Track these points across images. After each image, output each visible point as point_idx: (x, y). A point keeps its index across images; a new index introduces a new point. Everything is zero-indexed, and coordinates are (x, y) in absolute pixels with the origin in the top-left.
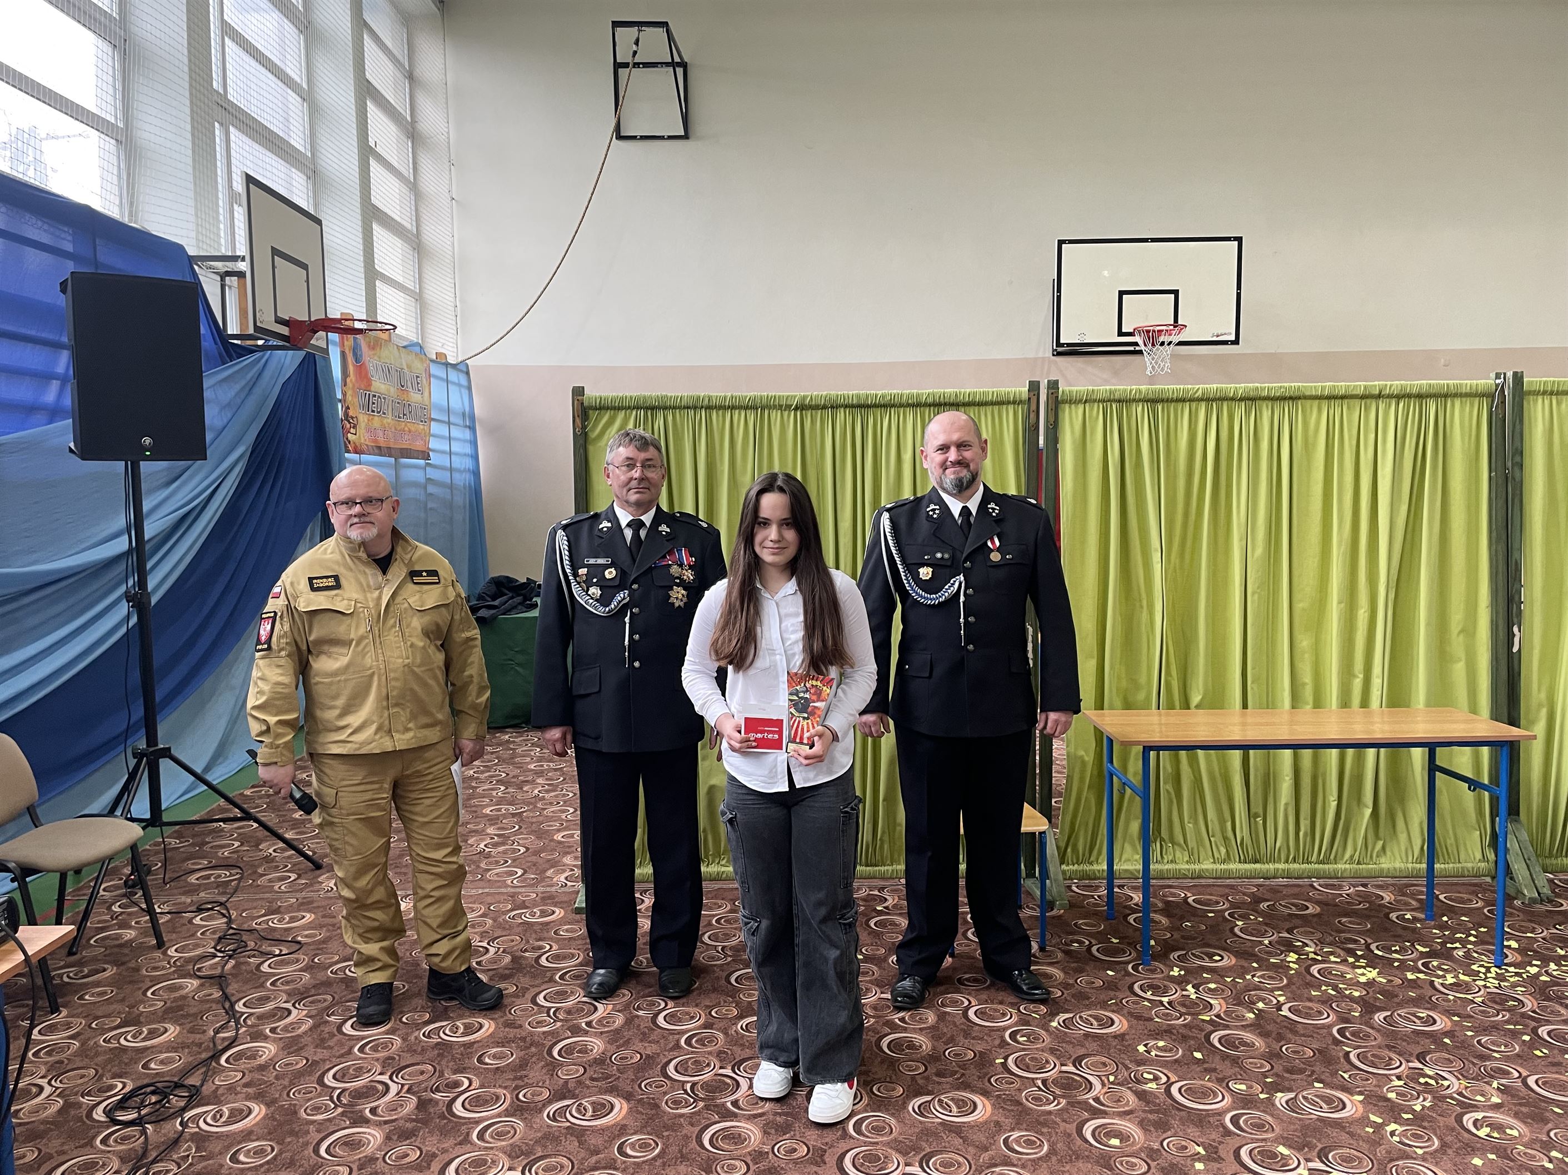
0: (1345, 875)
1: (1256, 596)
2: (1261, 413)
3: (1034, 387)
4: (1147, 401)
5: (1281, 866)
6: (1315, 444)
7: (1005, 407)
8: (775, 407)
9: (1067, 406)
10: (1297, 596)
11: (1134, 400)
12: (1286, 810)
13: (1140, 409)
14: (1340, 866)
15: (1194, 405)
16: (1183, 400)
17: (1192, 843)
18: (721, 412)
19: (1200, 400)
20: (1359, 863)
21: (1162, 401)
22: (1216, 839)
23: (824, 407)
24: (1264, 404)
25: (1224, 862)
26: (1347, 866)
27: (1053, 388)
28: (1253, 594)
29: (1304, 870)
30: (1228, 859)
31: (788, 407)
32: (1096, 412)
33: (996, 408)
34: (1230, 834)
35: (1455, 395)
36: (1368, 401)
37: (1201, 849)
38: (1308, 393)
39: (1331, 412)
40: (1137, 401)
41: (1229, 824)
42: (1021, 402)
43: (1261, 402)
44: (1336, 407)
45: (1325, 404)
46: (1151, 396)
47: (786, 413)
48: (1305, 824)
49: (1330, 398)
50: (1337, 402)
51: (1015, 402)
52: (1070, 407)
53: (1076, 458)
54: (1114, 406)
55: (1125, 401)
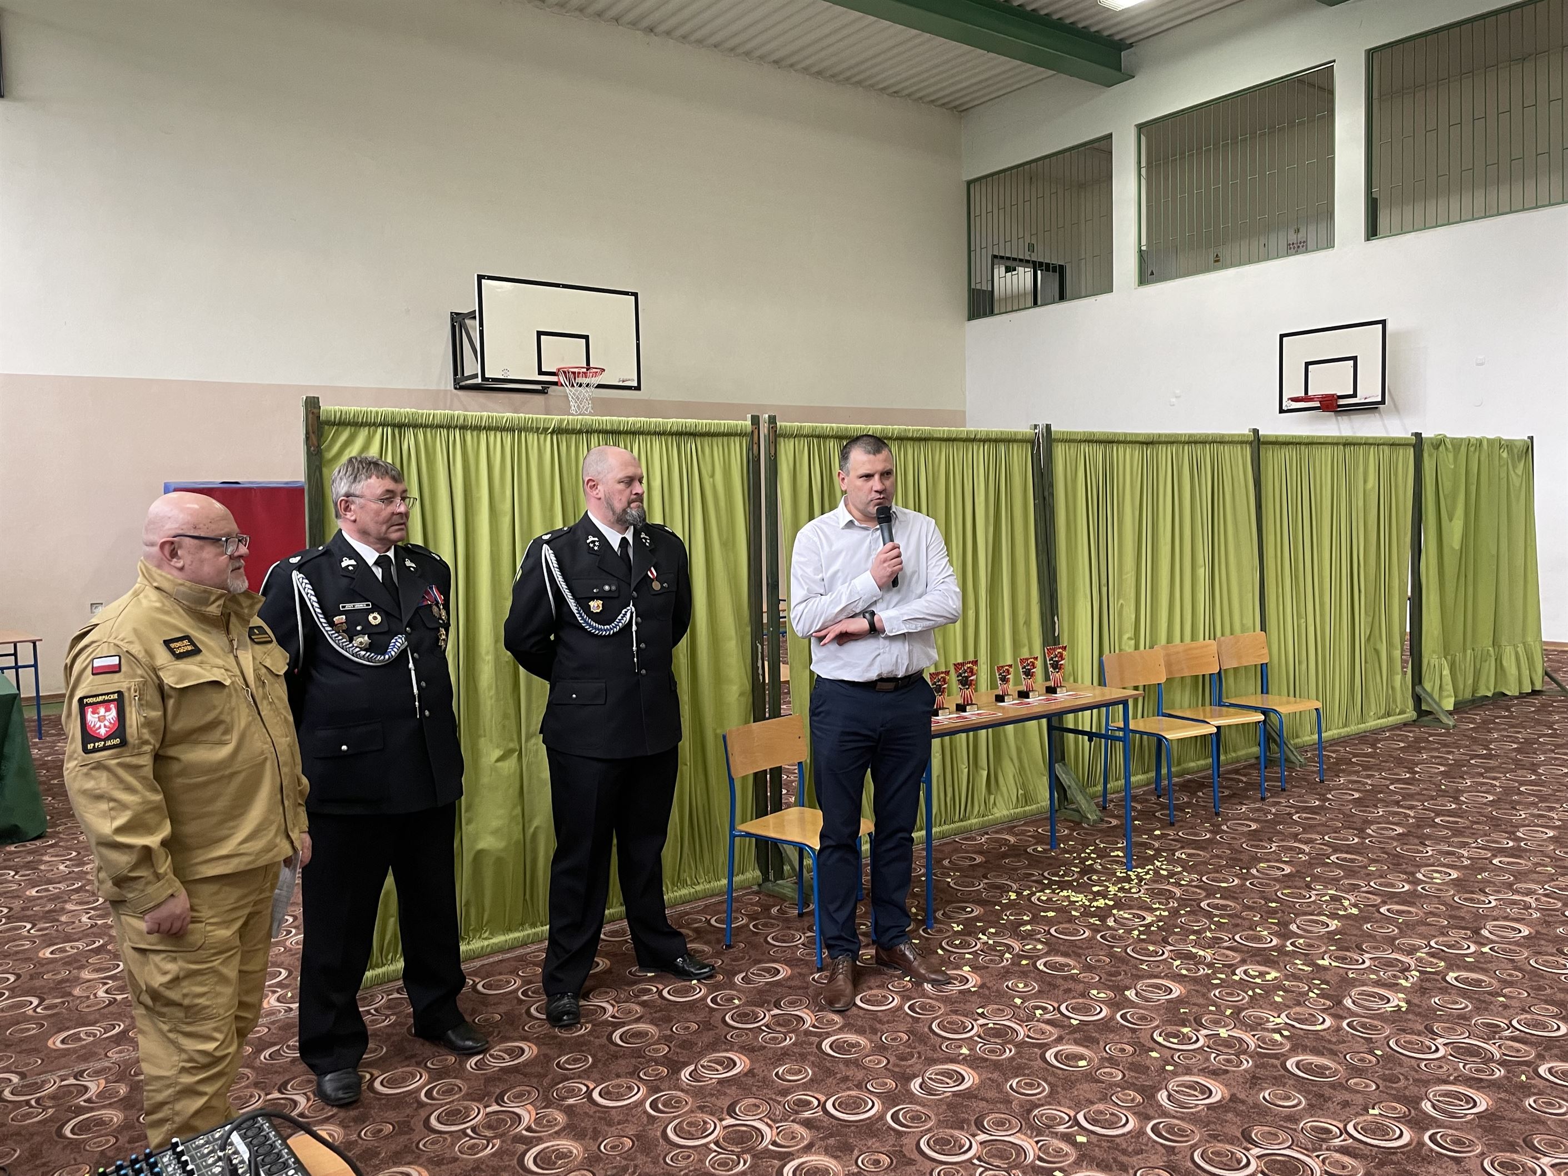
2: (908, 451)
7: (733, 438)
8: (531, 429)
9: (782, 439)
11: (828, 437)
18: (476, 433)
23: (580, 432)
24: (910, 443)
27: (771, 423)
31: (545, 430)
33: (725, 439)
39: (947, 452)
40: (832, 437)
42: (745, 435)
43: (907, 442)
44: (950, 448)
45: (944, 445)
46: (839, 434)
47: (543, 436)
50: (951, 443)
51: (741, 435)
52: (785, 441)
53: (791, 486)
54: (815, 441)
55: (822, 436)
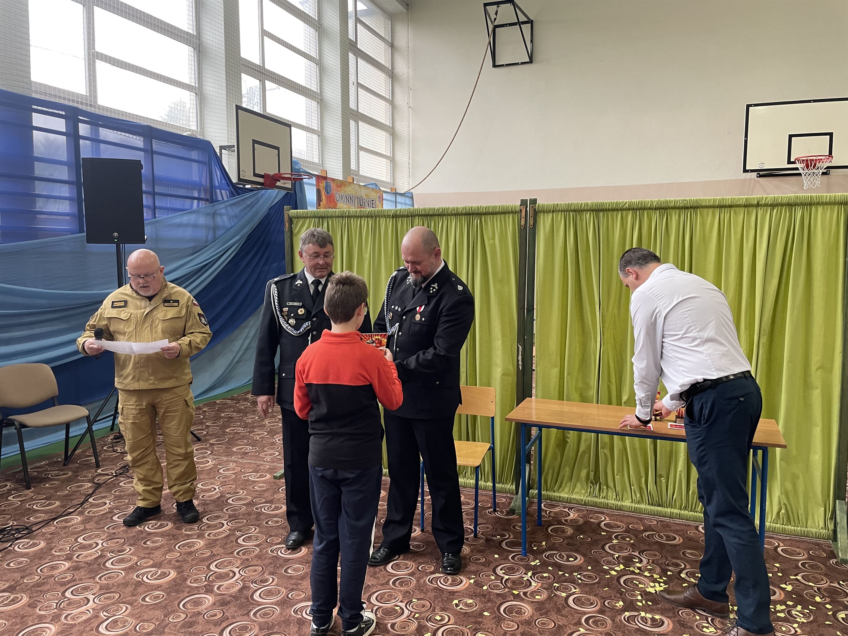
4: (593, 211)
5: (676, 511)
6: (709, 239)
8: (382, 216)
9: (542, 214)
11: (584, 210)
12: (680, 475)
13: (588, 216)
15: (624, 213)
16: (617, 210)
17: (619, 488)
18: (355, 219)
19: (629, 209)
21: (603, 210)
22: (635, 487)
23: (407, 216)
24: (673, 212)
25: (638, 503)
30: (641, 501)
31: (389, 216)
32: (560, 217)
33: (503, 216)
34: (644, 486)
35: (818, 204)
36: (751, 209)
37: (625, 493)
38: (704, 204)
40: (587, 210)
41: (643, 480)
42: (516, 212)
43: (671, 210)
44: (725, 214)
45: (717, 211)
46: (594, 207)
47: (388, 220)
49: (720, 207)
50: (726, 209)
51: (513, 212)
52: (544, 215)
53: (546, 245)
54: (571, 214)
55: (579, 211)
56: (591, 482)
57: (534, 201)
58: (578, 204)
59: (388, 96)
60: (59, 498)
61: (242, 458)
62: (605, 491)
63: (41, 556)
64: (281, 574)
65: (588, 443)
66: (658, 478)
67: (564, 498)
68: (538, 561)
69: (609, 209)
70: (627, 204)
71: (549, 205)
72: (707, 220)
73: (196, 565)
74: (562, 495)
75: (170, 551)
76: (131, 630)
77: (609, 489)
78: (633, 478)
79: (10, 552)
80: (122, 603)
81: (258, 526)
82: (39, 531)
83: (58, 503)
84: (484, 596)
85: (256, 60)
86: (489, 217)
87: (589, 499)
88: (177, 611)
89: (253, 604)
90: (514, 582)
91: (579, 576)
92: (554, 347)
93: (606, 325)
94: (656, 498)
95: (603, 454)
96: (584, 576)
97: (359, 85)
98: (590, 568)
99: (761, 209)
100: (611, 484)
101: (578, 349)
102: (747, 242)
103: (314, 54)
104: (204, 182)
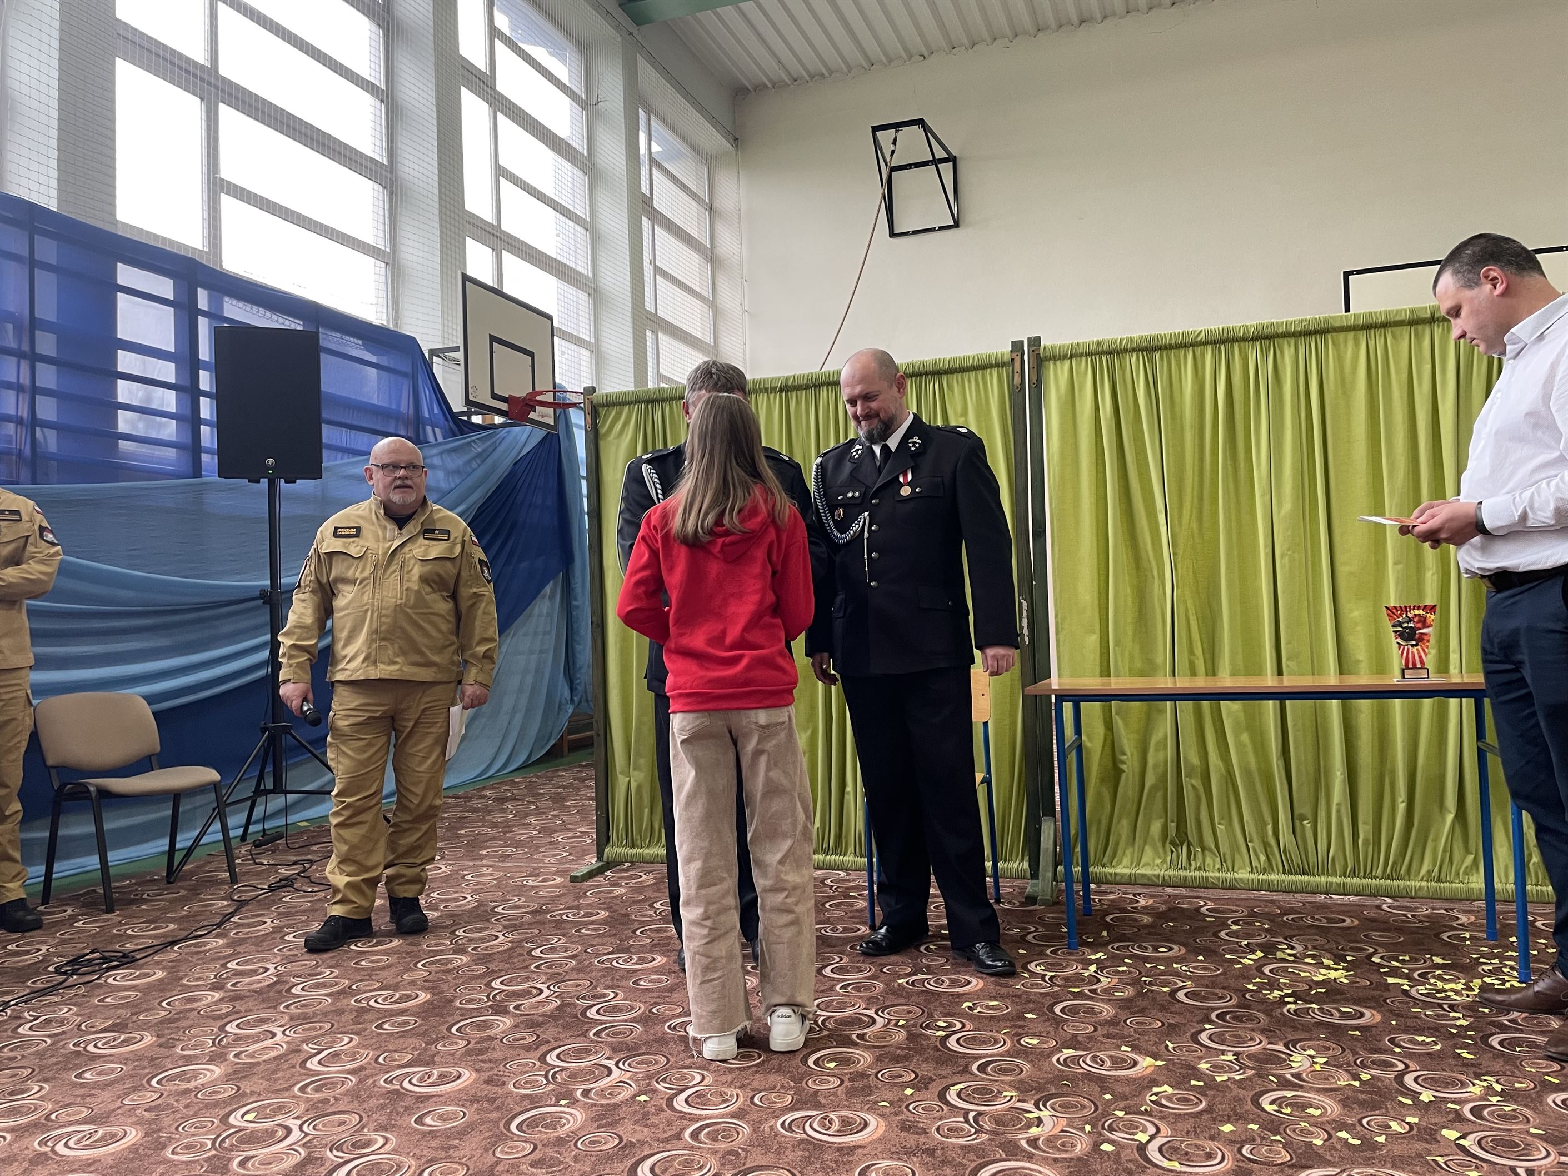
0: (1421, 894)
1: (1287, 559)
2: (1282, 352)
3: (1017, 346)
4: (1142, 350)
5: (1336, 880)
6: (1353, 382)
7: (988, 370)
8: (760, 390)
9: (1051, 363)
10: (1340, 558)
11: (1126, 350)
12: (1338, 811)
13: (1134, 359)
14: (1414, 883)
15: (1198, 350)
16: (1185, 346)
17: (1224, 848)
19: (1205, 343)
20: (1439, 880)
21: (1159, 348)
22: (1255, 844)
23: (807, 387)
24: (1285, 342)
25: (1264, 871)
26: (1424, 884)
27: (1034, 345)
28: (1282, 556)
29: (1365, 886)
30: (1269, 868)
31: (773, 389)
32: (1084, 366)
33: (980, 373)
34: (1272, 841)
36: (1420, 327)
37: (1237, 856)
38: (1337, 324)
39: (1372, 343)
41: (1270, 827)
42: (1004, 365)
43: (1280, 340)
44: (1378, 340)
45: (1362, 336)
46: (1144, 344)
47: (772, 396)
48: (1365, 830)
49: (1368, 327)
50: (1378, 331)
51: (999, 365)
52: (1055, 364)
53: (1062, 416)
54: (1104, 359)
55: (1116, 352)
56: (1172, 843)
57: (1035, 342)
58: (1115, 340)
59: (707, 293)
60: (173, 920)
61: (504, 861)
62: (1199, 855)
63: (162, 987)
64: (629, 987)
65: (1161, 769)
66: (1297, 822)
67: (1123, 875)
68: (1101, 954)
69: (1170, 345)
70: (1203, 334)
71: (1064, 346)
72: (1346, 353)
73: (463, 984)
74: (1118, 870)
75: (408, 970)
76: (369, 1064)
77: (1206, 852)
78: (1250, 827)
79: (100, 986)
80: (341, 1033)
81: (564, 936)
82: (149, 959)
83: (172, 926)
84: (1019, 997)
85: (487, 215)
86: (955, 378)
87: (1171, 873)
88: (449, 1037)
89: (588, 1023)
90: (1066, 979)
91: (1184, 968)
92: (1088, 597)
93: (1180, 552)
94: (1297, 860)
95: (1190, 787)
96: (1194, 968)
97: (658, 270)
98: (1201, 958)
99: (1438, 326)
100: (1209, 841)
101: (1130, 599)
102: (1420, 384)
103: (581, 210)
104: (403, 409)
